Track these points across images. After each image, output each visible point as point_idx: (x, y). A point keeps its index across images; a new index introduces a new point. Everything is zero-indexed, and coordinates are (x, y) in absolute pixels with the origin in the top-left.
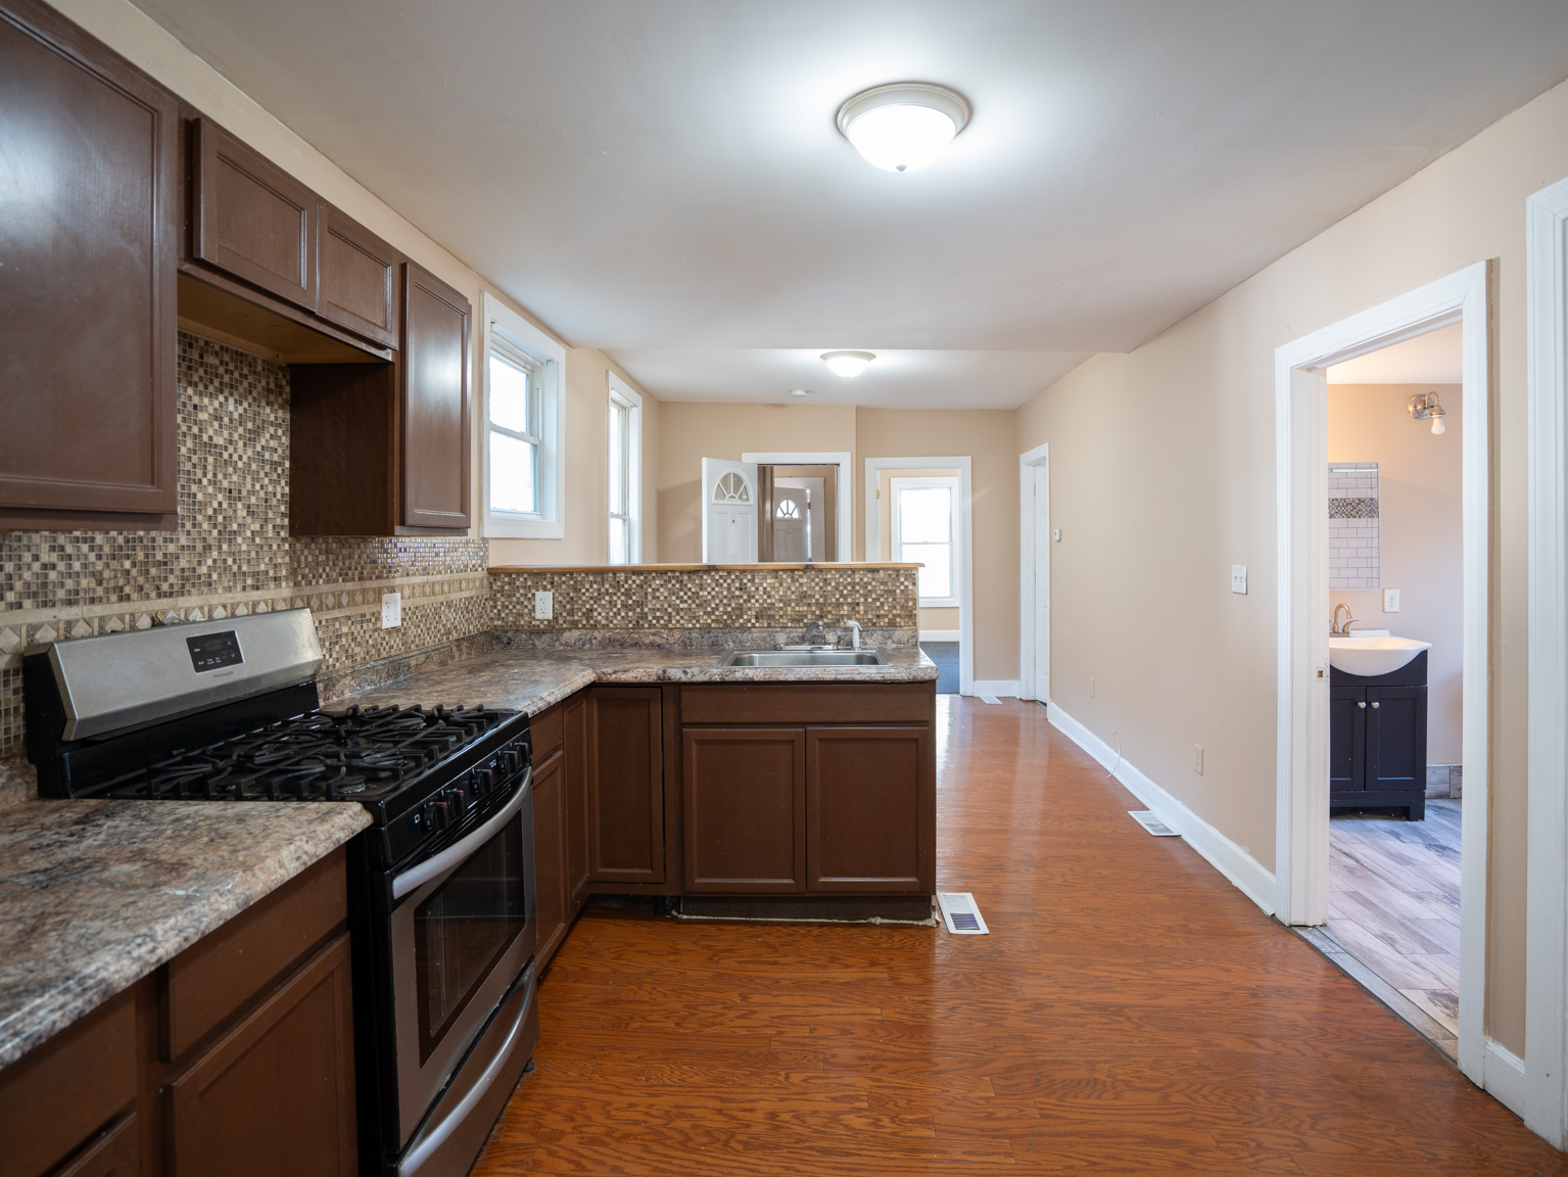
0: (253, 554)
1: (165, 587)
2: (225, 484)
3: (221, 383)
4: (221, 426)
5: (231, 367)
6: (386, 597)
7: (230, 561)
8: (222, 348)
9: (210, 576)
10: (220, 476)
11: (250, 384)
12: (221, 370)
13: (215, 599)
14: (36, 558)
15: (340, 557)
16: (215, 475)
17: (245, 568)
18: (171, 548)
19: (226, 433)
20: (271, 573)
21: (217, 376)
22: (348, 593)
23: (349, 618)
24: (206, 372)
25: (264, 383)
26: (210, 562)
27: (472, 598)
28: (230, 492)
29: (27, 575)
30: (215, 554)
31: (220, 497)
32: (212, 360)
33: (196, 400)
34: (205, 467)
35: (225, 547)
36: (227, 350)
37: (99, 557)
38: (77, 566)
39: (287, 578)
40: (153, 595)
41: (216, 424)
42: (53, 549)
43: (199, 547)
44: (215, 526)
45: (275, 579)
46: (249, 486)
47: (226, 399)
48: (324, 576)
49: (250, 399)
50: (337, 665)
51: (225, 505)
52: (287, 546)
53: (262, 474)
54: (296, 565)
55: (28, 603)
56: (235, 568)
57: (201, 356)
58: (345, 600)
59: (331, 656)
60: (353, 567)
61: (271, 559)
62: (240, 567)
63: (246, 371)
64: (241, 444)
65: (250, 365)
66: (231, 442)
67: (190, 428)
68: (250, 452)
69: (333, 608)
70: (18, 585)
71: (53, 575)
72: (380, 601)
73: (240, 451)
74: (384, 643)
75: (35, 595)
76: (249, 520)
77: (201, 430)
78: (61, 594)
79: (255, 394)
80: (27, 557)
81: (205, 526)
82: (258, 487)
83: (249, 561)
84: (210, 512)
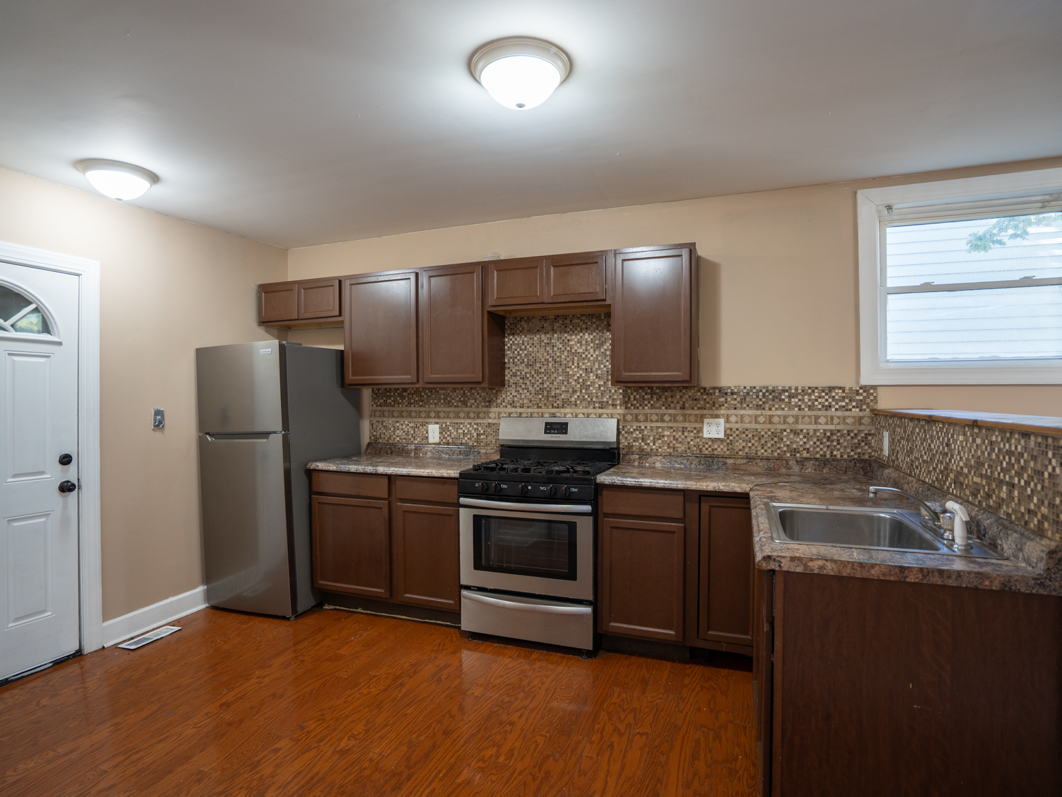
0: (599, 394)
1: (555, 405)
2: (584, 367)
3: (581, 329)
4: (581, 345)
5: (586, 321)
6: (706, 421)
7: (586, 397)
8: (581, 315)
9: (576, 402)
10: (581, 364)
11: (597, 325)
12: (581, 323)
13: (578, 411)
14: (511, 394)
15: (663, 397)
16: (578, 364)
17: (594, 400)
18: (558, 391)
19: (584, 347)
20: (610, 402)
21: (579, 326)
22: (670, 415)
23: (672, 428)
24: (573, 326)
25: (605, 323)
26: (576, 397)
28: (586, 369)
29: (508, 399)
30: (578, 394)
31: (581, 372)
32: (577, 321)
33: (569, 338)
34: (573, 362)
35: (584, 391)
36: (584, 315)
37: (530, 394)
38: (523, 396)
39: (621, 405)
40: (550, 407)
41: (579, 345)
42: (516, 391)
43: (571, 390)
44: (578, 383)
45: (613, 405)
46: (597, 367)
47: (584, 334)
48: (649, 405)
49: (597, 331)
50: (660, 450)
51: (583, 375)
52: (621, 391)
53: (605, 361)
54: (627, 399)
55: (509, 406)
56: (589, 399)
57: (571, 321)
58: (667, 418)
59: (654, 444)
60: (675, 402)
61: (610, 397)
62: (592, 399)
63: (594, 320)
64: (592, 350)
65: (597, 317)
66: (586, 350)
67: (566, 349)
68: (597, 353)
69: (657, 421)
70: (506, 401)
71: (516, 399)
72: (703, 422)
73: (592, 353)
74: (707, 446)
75: (511, 404)
76: (597, 380)
77: (571, 348)
78: (518, 404)
79: (600, 328)
80: (509, 393)
81: (573, 383)
82: (602, 366)
83: (597, 397)
84: (576, 378)
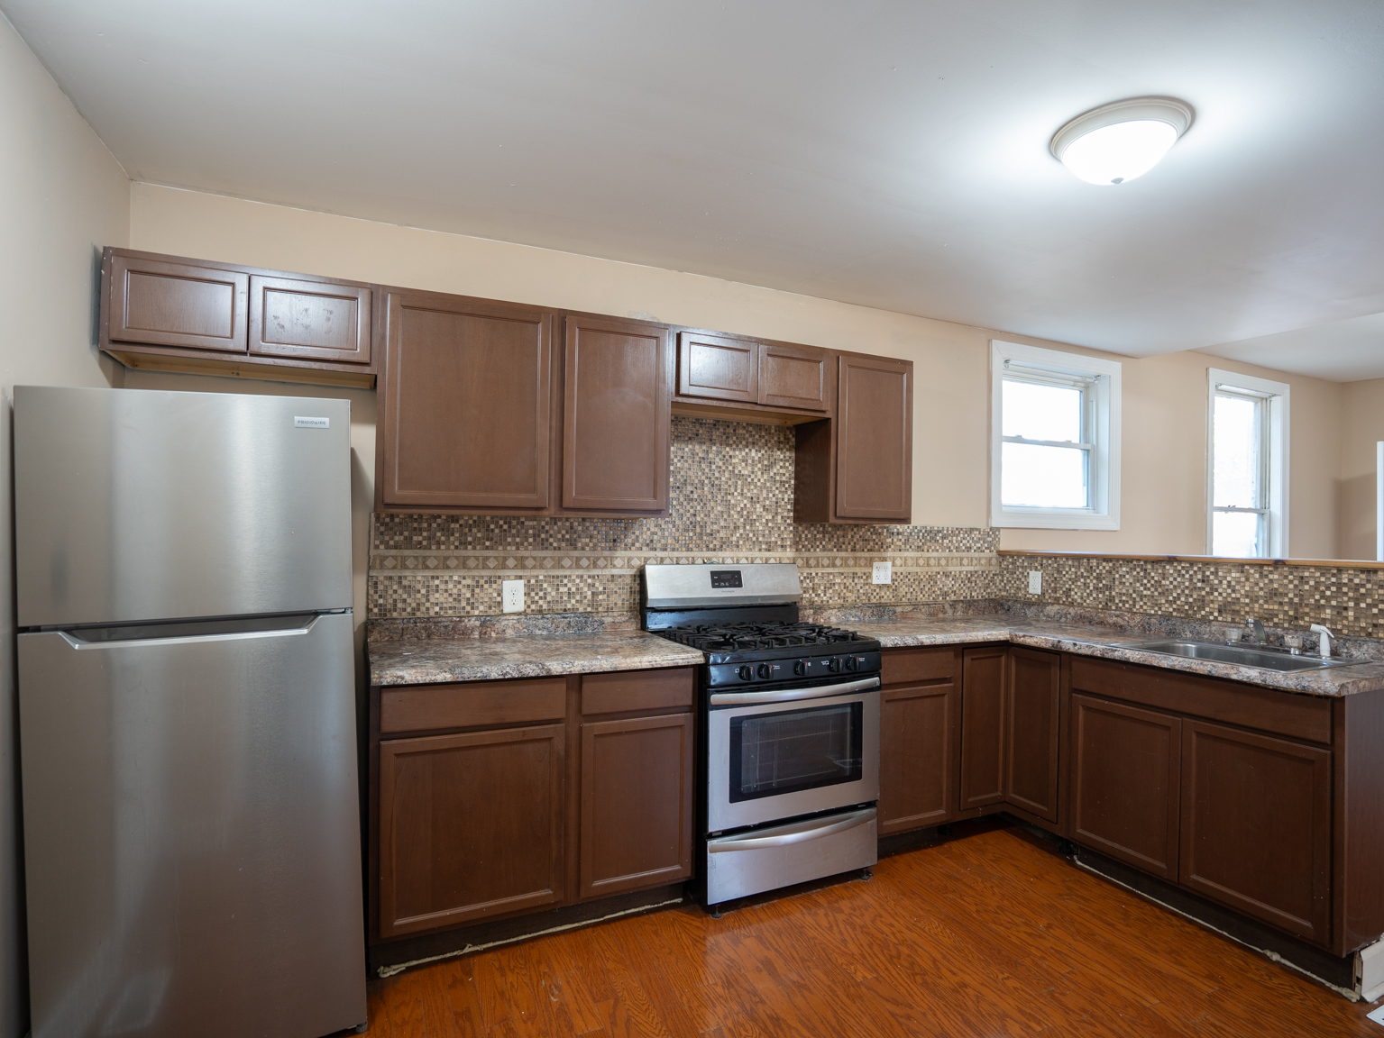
0: (767, 532)
1: (711, 546)
2: (749, 495)
3: (747, 443)
4: (746, 465)
5: (754, 433)
6: (875, 564)
7: (751, 535)
8: (747, 424)
9: (738, 542)
10: (745, 491)
11: (766, 441)
12: (747, 436)
13: (741, 554)
14: (649, 529)
15: (835, 536)
16: (742, 490)
17: (760, 539)
18: (715, 527)
19: (749, 468)
20: (779, 543)
21: (744, 439)
22: (842, 558)
23: (842, 574)
24: (737, 438)
25: (776, 438)
26: (738, 535)
27: (976, 572)
28: (752, 498)
29: (644, 537)
30: (741, 531)
31: (745, 502)
32: (741, 431)
33: (731, 453)
34: (736, 486)
35: (748, 527)
36: (751, 425)
37: (677, 530)
38: (666, 534)
39: (791, 546)
40: (704, 549)
41: (743, 464)
42: (656, 526)
43: (732, 526)
44: (742, 516)
45: (782, 546)
46: (765, 495)
47: (750, 450)
48: (821, 547)
49: (766, 448)
50: (831, 601)
51: (748, 506)
52: (791, 528)
53: (774, 488)
54: (798, 539)
55: (644, 548)
56: (754, 539)
57: (735, 430)
58: (838, 562)
59: (825, 595)
60: (847, 543)
61: (779, 535)
62: (757, 539)
63: (763, 434)
64: (759, 473)
65: (766, 430)
66: (753, 472)
67: (727, 468)
68: (765, 477)
69: (828, 566)
70: (641, 540)
71: (655, 537)
72: (872, 566)
73: (759, 477)
74: (875, 594)
75: (648, 545)
76: (764, 513)
77: (734, 468)
78: (659, 545)
79: (769, 445)
80: (645, 529)
81: (736, 516)
82: (771, 495)
83: (764, 536)
84: (739, 509)
